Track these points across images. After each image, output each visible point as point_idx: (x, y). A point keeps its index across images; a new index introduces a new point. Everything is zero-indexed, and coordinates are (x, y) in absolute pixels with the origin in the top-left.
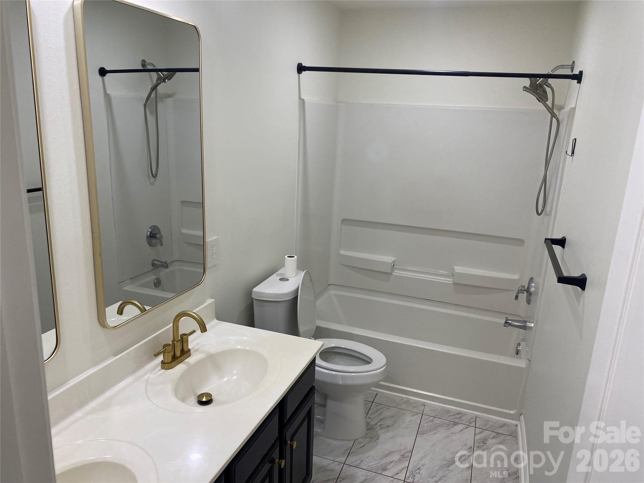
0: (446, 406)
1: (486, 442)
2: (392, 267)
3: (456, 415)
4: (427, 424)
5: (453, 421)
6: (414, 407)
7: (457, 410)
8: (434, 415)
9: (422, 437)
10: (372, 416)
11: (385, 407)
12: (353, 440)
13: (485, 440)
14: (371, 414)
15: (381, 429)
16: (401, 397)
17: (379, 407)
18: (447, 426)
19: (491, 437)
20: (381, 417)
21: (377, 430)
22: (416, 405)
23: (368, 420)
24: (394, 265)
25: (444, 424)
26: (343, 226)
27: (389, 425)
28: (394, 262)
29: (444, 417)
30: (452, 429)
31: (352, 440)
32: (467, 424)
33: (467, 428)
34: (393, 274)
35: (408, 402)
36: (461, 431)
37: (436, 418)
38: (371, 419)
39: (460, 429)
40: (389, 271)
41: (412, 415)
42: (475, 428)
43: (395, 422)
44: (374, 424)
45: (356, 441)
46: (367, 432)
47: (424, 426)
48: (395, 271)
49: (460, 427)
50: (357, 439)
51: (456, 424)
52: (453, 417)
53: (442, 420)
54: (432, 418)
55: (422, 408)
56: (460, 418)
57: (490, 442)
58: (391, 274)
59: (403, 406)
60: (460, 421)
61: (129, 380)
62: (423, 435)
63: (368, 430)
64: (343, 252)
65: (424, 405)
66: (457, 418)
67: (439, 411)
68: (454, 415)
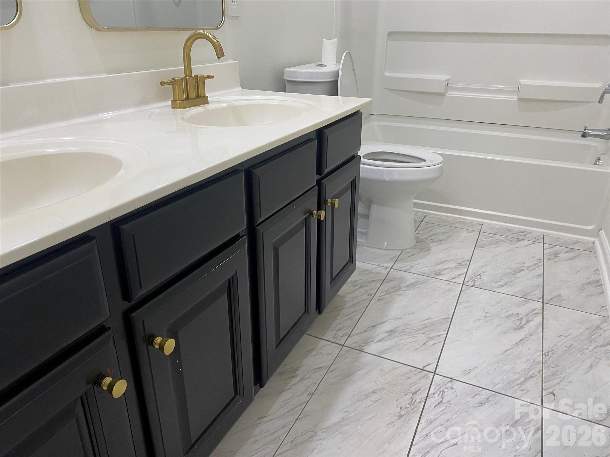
0: (507, 224)
1: (558, 255)
2: (445, 86)
3: (519, 233)
4: (486, 239)
5: (517, 238)
6: (469, 226)
7: (520, 228)
8: (494, 233)
9: (480, 249)
10: (421, 233)
11: (436, 226)
12: (401, 250)
13: (557, 254)
14: (420, 230)
15: (432, 242)
16: (454, 218)
17: (429, 225)
18: (510, 242)
19: (564, 252)
20: (432, 233)
21: (428, 242)
22: (471, 224)
23: (417, 235)
24: (448, 83)
25: (506, 240)
26: (389, 42)
27: (441, 239)
28: (448, 80)
29: (506, 234)
30: (516, 244)
31: (399, 250)
32: (534, 240)
33: (534, 243)
34: (447, 95)
35: (463, 222)
36: (527, 245)
37: (496, 235)
38: (420, 235)
39: (526, 244)
40: (442, 91)
41: (468, 232)
42: (544, 244)
43: (449, 237)
44: (425, 238)
45: (404, 251)
46: (416, 244)
47: (482, 241)
48: (449, 93)
49: (526, 243)
50: (405, 250)
51: (520, 240)
52: (517, 234)
53: (504, 237)
54: (492, 235)
55: (480, 227)
56: (525, 236)
57: (562, 255)
58: (443, 95)
59: (457, 225)
60: (525, 238)
61: (131, 110)
62: (482, 248)
63: (417, 243)
64: (387, 74)
65: (481, 224)
66: (521, 236)
67: (499, 230)
68: (517, 233)
